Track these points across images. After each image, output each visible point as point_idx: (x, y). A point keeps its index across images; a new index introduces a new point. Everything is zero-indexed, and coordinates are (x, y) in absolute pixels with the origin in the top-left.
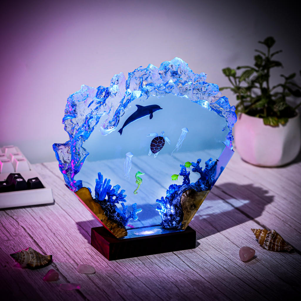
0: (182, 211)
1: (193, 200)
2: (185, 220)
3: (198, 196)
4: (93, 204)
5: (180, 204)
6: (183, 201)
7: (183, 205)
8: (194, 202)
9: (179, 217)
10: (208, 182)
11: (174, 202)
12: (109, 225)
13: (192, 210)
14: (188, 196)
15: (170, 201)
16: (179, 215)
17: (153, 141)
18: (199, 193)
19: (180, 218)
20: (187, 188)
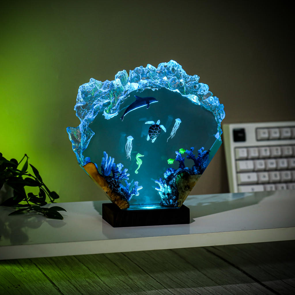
17: (151, 128)
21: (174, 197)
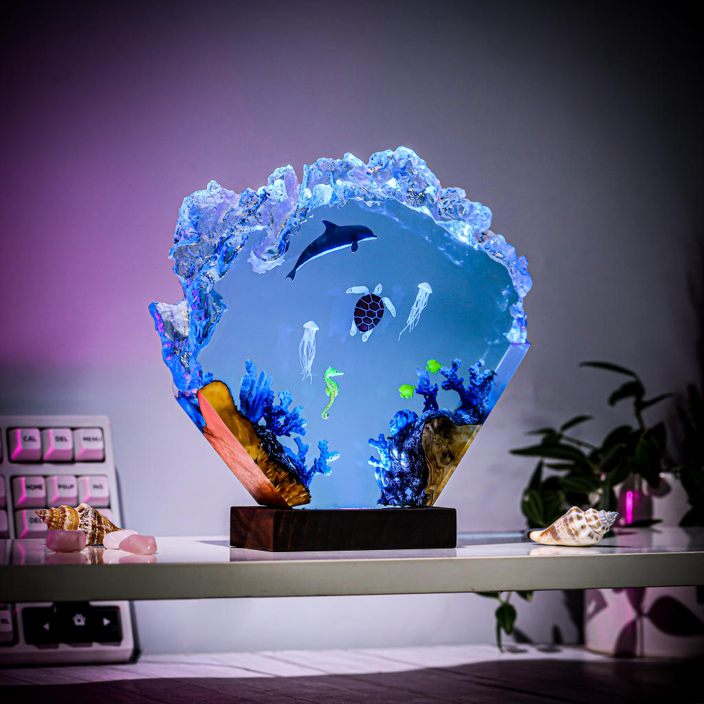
0: (424, 464)
1: (447, 441)
2: (432, 484)
3: (456, 433)
4: (237, 421)
5: (421, 449)
6: (425, 441)
7: (427, 450)
8: (450, 448)
9: (418, 478)
10: (476, 410)
11: (408, 444)
12: (270, 473)
13: (446, 465)
14: (437, 431)
15: (398, 443)
16: (419, 474)
18: (459, 428)
19: (421, 481)
20: (431, 416)
21: (417, 482)
